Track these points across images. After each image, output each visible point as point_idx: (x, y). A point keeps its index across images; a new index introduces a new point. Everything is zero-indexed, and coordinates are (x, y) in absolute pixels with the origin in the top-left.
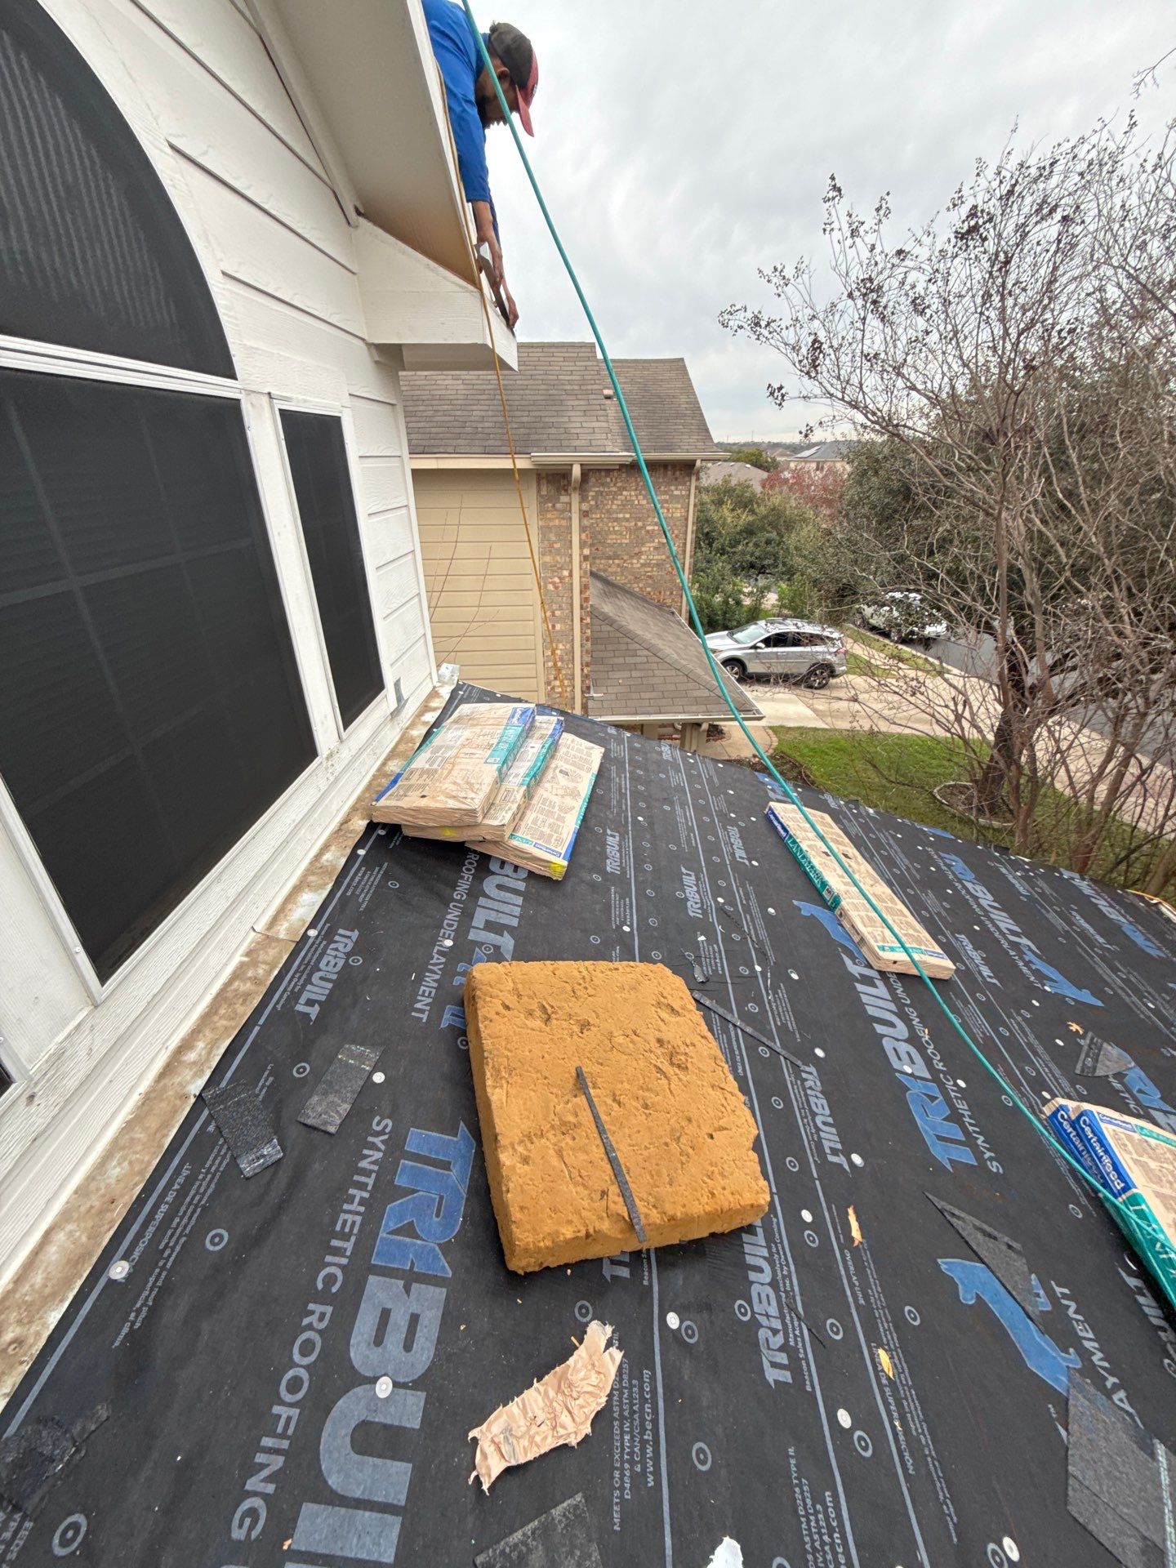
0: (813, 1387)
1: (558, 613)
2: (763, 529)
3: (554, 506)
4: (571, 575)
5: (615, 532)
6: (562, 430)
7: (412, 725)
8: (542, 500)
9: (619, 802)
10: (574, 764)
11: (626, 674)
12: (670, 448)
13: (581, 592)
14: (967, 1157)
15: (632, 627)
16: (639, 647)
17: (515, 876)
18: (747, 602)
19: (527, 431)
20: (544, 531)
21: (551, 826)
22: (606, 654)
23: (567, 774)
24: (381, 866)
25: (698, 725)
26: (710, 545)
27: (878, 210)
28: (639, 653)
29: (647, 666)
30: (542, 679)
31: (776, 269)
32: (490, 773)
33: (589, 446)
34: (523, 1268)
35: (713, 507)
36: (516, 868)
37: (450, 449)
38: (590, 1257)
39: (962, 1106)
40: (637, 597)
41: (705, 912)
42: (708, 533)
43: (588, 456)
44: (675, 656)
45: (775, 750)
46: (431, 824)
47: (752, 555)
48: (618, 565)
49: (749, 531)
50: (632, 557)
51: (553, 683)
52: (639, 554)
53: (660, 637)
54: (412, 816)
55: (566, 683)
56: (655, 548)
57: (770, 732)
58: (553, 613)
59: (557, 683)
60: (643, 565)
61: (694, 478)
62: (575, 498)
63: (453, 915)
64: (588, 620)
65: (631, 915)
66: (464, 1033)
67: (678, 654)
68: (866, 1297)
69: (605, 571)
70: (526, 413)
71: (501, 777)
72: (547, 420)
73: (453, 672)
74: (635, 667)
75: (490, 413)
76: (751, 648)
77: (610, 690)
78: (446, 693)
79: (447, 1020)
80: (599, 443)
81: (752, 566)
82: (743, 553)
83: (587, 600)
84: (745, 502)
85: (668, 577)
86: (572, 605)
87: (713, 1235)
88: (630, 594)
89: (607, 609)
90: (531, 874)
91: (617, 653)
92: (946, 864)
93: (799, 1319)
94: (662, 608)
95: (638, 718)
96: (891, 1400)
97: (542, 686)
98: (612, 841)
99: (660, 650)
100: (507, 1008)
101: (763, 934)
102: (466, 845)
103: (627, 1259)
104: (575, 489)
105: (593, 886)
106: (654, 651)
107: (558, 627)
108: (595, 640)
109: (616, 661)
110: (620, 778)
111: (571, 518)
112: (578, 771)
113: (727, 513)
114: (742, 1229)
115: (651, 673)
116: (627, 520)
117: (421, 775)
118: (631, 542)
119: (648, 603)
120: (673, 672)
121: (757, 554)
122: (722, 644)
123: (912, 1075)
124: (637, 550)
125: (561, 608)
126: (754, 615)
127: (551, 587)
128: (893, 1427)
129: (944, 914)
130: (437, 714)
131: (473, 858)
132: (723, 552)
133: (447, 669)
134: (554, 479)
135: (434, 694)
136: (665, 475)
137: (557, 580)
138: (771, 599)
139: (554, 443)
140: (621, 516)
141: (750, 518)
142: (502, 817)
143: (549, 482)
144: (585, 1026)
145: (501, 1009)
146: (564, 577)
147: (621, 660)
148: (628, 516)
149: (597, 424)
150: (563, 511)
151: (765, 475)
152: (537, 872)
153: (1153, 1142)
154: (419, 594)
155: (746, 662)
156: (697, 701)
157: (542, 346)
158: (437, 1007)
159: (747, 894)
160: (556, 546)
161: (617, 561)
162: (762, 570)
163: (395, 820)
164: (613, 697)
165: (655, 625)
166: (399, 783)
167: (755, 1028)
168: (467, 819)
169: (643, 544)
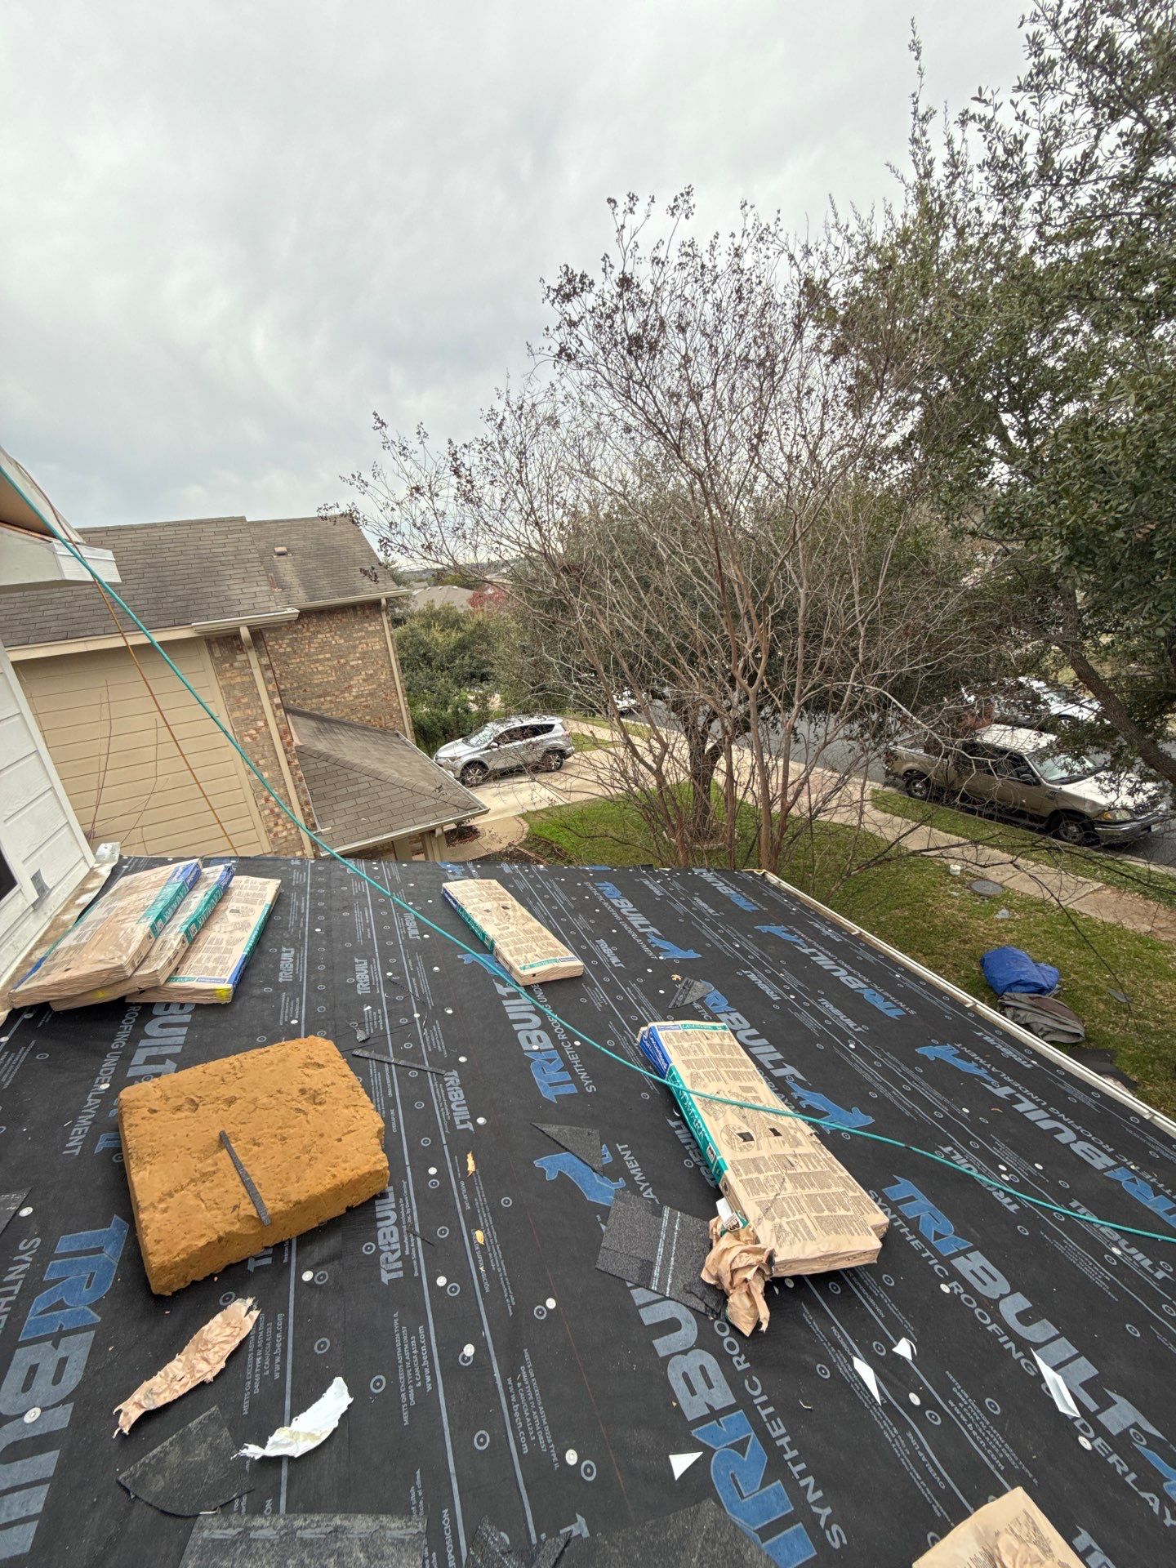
0: (420, 1272)
1: (262, 762)
2: (474, 643)
3: (231, 665)
4: (266, 724)
5: (320, 672)
6: (223, 599)
7: (65, 910)
8: (217, 663)
9: (298, 922)
10: (246, 902)
11: (352, 803)
12: (354, 592)
13: (282, 738)
14: (571, 1089)
15: (348, 758)
16: (358, 775)
17: (181, 1012)
18: (474, 708)
19: (184, 604)
20: (227, 690)
21: (216, 960)
22: (327, 789)
23: (238, 911)
24: (27, 1045)
25: (432, 832)
26: (429, 664)
27: (419, 433)
28: (360, 780)
29: (371, 790)
30: (262, 829)
31: (353, 476)
32: (141, 930)
33: (253, 609)
34: (168, 1288)
35: (423, 631)
36: (182, 1006)
37: (100, 631)
38: (234, 1262)
39: (575, 1059)
40: (359, 727)
41: (372, 986)
42: (424, 655)
43: (254, 618)
44: (397, 775)
45: (528, 834)
46: (79, 992)
47: (470, 666)
48: (331, 701)
49: (462, 647)
50: (343, 692)
51: (275, 830)
52: (349, 688)
53: (380, 760)
54: (56, 991)
55: (289, 826)
56: (364, 680)
57: (521, 820)
58: (257, 763)
59: (279, 828)
60: (356, 697)
61: (384, 614)
62: (252, 656)
63: (110, 1063)
64: (296, 762)
65: (300, 1010)
66: (120, 1150)
67: (399, 772)
68: (472, 1203)
69: (319, 709)
70: (181, 587)
71: (155, 932)
72: (205, 590)
73: (113, 851)
74: (359, 794)
75: (140, 591)
76: (486, 749)
77: (338, 821)
78: (105, 872)
79: (101, 1144)
80: (262, 605)
81: (473, 676)
82: (461, 666)
83: (290, 744)
84: (450, 620)
85: (384, 703)
86: (275, 751)
87: (349, 1209)
88: (351, 726)
89: (322, 745)
90: (199, 1006)
91: (338, 785)
92: (598, 891)
93: (415, 1236)
94: (386, 732)
95: (371, 841)
96: (480, 1257)
97: (263, 836)
98: (287, 956)
99: (380, 773)
100: (155, 1111)
101: (426, 989)
102: (127, 1001)
103: (270, 1252)
104: (250, 648)
105: (264, 998)
106: (375, 776)
107: (266, 775)
108: (311, 778)
109: (339, 793)
110: (300, 901)
111: (252, 674)
112: (250, 906)
113: (437, 635)
114: (375, 1197)
115: (376, 796)
116: (329, 659)
117: (67, 953)
118: (339, 679)
119: (371, 731)
120: (398, 790)
121: (474, 665)
122: (458, 751)
123: (539, 1050)
124: (346, 685)
125: (264, 757)
126: (484, 719)
127: (247, 739)
128: (479, 1273)
129: (589, 928)
130: (94, 894)
131: (135, 1010)
132: (442, 668)
133: (104, 849)
134: (225, 643)
135: (92, 874)
136: (356, 615)
137: (253, 732)
138: (496, 702)
139: (216, 611)
140: (321, 657)
141: (460, 635)
142: (158, 965)
143: (220, 645)
144: (231, 1101)
145: (148, 1114)
146: (260, 728)
147: (344, 791)
148: (328, 656)
149: (259, 589)
150: (243, 668)
151: (469, 593)
152: (204, 1002)
153: (690, 1031)
154: (52, 788)
155: (486, 762)
156: (425, 811)
157: (190, 523)
158: (91, 1138)
159: (415, 964)
160: (243, 701)
161: (328, 698)
162: (484, 678)
163: (39, 999)
164: (342, 827)
165: (376, 750)
166: (43, 965)
167: (408, 1060)
168: (115, 977)
169: (351, 679)
